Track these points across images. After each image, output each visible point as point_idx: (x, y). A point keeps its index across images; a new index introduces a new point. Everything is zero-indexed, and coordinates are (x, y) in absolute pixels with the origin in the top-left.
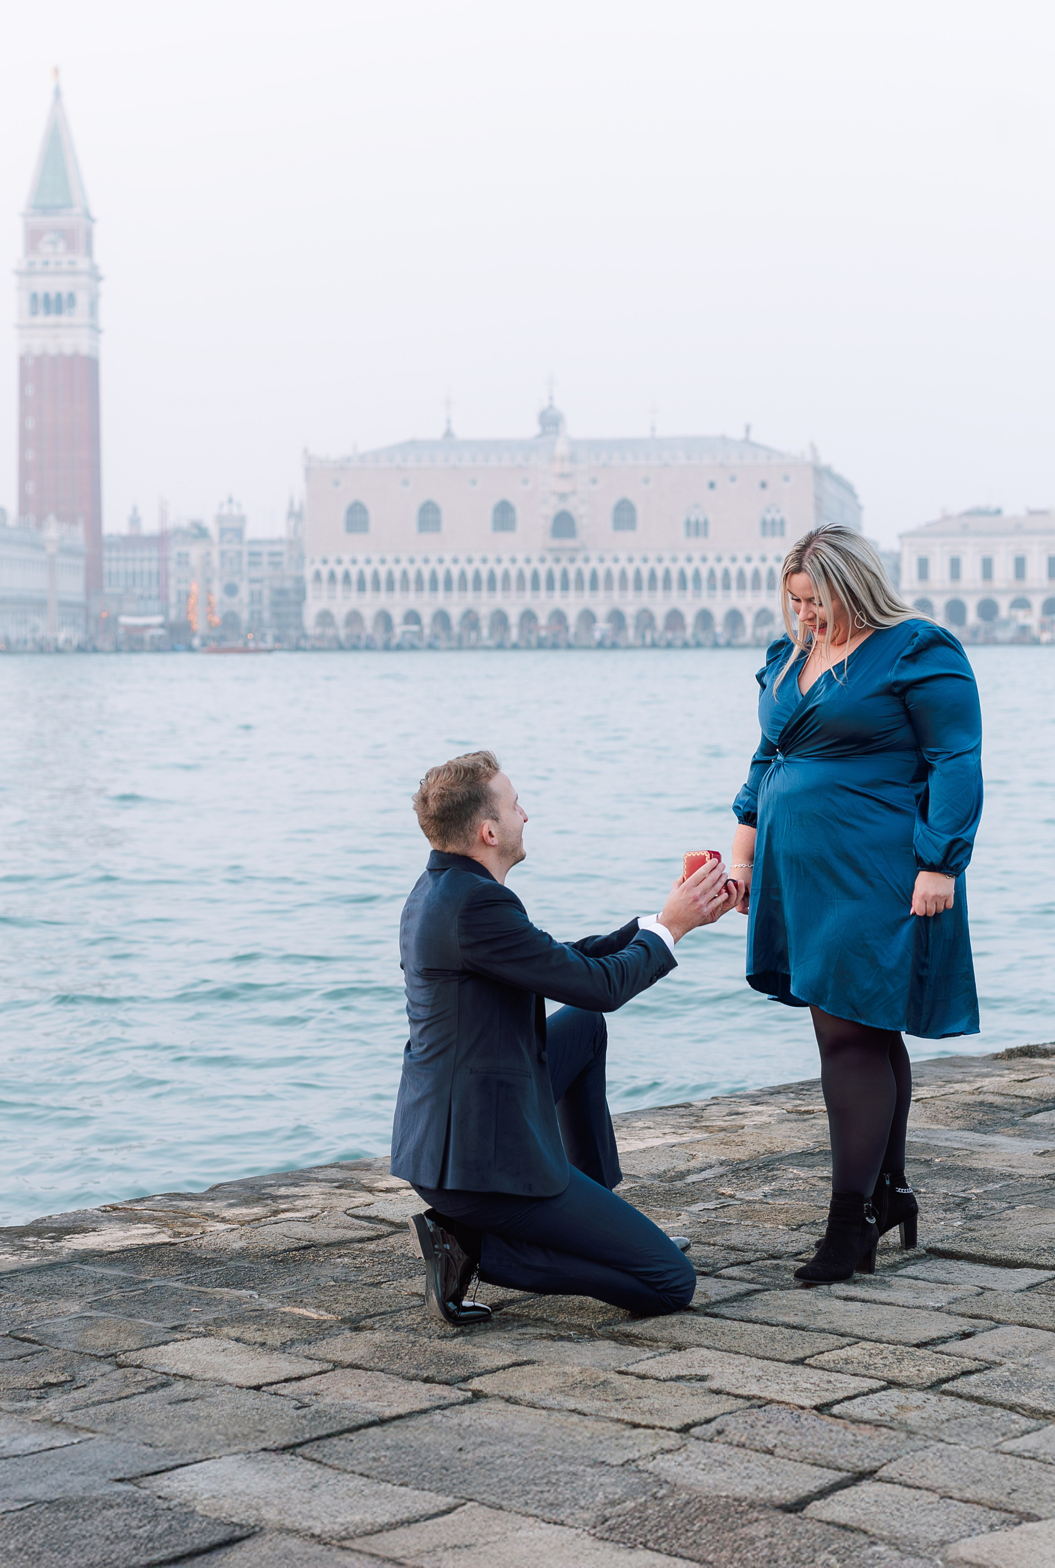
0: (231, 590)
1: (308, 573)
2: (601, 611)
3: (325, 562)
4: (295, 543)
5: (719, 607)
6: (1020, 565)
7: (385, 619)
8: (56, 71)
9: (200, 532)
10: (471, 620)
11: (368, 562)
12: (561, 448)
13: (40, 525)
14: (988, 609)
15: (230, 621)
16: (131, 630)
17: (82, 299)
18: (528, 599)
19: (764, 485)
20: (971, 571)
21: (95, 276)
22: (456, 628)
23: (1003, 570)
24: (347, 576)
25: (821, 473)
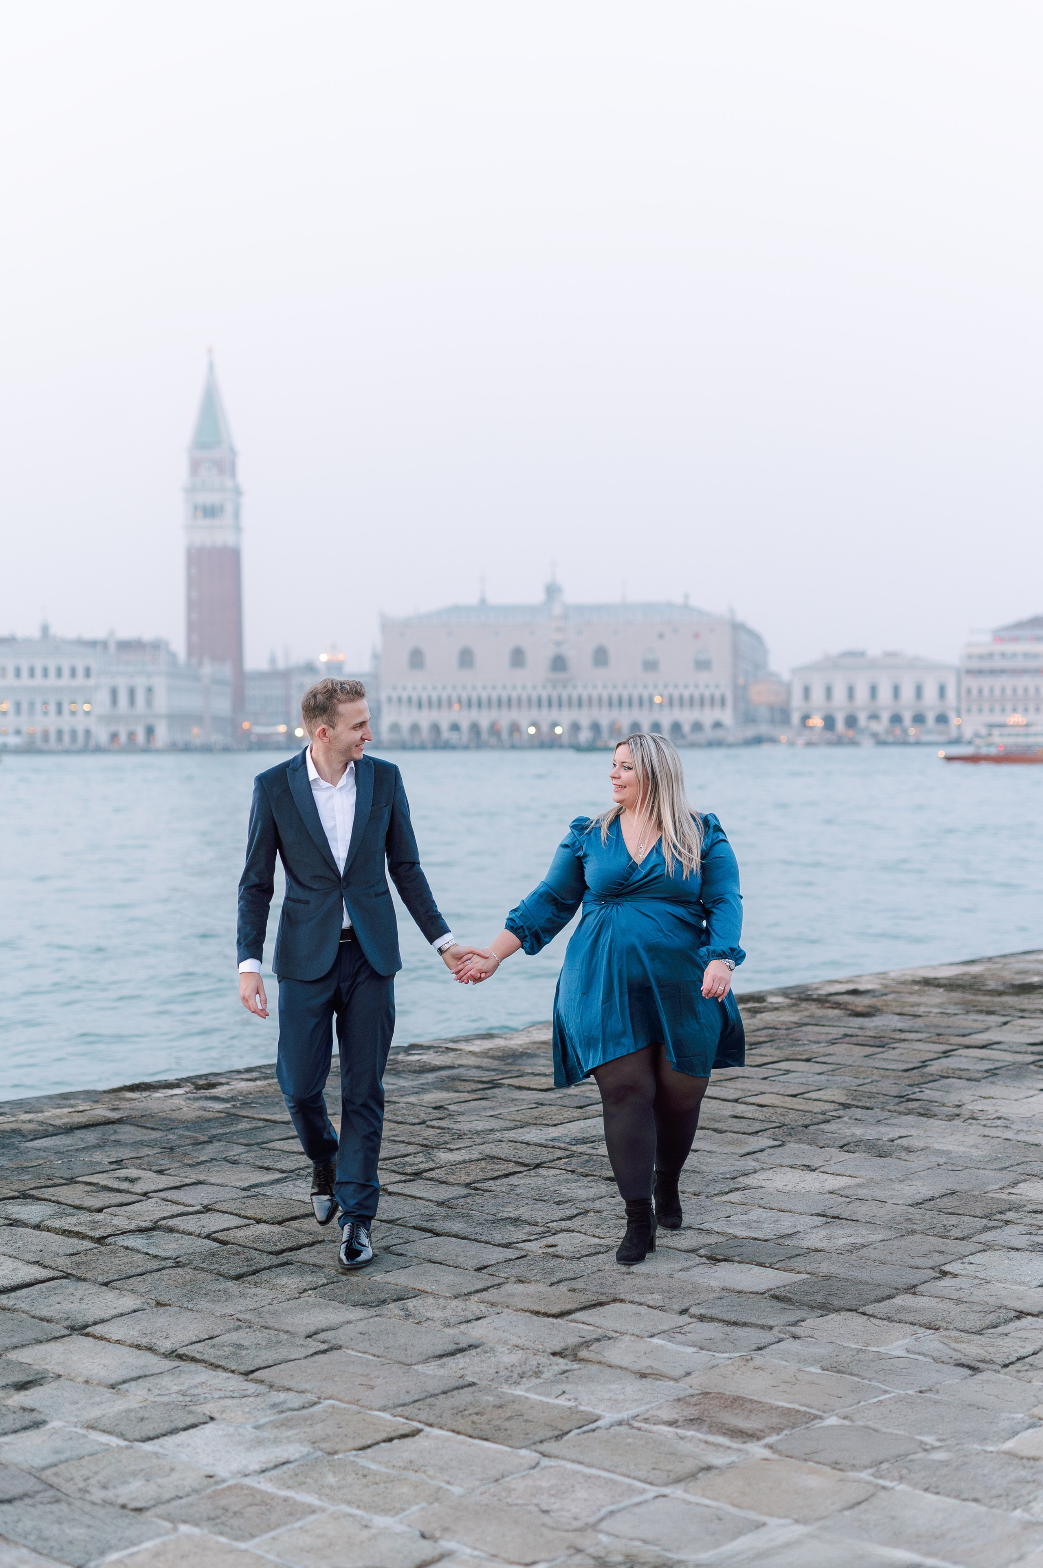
1: (383, 696)
2: (585, 722)
4: (375, 676)
5: (666, 720)
6: (873, 691)
7: (435, 728)
8: (210, 351)
9: (310, 667)
10: (494, 730)
11: (424, 688)
12: (557, 610)
13: (200, 664)
14: (851, 721)
16: (260, 736)
17: (229, 509)
18: (534, 714)
19: (697, 636)
20: (840, 695)
21: (238, 492)
22: (485, 736)
23: (862, 694)
24: (410, 700)
25: (737, 627)
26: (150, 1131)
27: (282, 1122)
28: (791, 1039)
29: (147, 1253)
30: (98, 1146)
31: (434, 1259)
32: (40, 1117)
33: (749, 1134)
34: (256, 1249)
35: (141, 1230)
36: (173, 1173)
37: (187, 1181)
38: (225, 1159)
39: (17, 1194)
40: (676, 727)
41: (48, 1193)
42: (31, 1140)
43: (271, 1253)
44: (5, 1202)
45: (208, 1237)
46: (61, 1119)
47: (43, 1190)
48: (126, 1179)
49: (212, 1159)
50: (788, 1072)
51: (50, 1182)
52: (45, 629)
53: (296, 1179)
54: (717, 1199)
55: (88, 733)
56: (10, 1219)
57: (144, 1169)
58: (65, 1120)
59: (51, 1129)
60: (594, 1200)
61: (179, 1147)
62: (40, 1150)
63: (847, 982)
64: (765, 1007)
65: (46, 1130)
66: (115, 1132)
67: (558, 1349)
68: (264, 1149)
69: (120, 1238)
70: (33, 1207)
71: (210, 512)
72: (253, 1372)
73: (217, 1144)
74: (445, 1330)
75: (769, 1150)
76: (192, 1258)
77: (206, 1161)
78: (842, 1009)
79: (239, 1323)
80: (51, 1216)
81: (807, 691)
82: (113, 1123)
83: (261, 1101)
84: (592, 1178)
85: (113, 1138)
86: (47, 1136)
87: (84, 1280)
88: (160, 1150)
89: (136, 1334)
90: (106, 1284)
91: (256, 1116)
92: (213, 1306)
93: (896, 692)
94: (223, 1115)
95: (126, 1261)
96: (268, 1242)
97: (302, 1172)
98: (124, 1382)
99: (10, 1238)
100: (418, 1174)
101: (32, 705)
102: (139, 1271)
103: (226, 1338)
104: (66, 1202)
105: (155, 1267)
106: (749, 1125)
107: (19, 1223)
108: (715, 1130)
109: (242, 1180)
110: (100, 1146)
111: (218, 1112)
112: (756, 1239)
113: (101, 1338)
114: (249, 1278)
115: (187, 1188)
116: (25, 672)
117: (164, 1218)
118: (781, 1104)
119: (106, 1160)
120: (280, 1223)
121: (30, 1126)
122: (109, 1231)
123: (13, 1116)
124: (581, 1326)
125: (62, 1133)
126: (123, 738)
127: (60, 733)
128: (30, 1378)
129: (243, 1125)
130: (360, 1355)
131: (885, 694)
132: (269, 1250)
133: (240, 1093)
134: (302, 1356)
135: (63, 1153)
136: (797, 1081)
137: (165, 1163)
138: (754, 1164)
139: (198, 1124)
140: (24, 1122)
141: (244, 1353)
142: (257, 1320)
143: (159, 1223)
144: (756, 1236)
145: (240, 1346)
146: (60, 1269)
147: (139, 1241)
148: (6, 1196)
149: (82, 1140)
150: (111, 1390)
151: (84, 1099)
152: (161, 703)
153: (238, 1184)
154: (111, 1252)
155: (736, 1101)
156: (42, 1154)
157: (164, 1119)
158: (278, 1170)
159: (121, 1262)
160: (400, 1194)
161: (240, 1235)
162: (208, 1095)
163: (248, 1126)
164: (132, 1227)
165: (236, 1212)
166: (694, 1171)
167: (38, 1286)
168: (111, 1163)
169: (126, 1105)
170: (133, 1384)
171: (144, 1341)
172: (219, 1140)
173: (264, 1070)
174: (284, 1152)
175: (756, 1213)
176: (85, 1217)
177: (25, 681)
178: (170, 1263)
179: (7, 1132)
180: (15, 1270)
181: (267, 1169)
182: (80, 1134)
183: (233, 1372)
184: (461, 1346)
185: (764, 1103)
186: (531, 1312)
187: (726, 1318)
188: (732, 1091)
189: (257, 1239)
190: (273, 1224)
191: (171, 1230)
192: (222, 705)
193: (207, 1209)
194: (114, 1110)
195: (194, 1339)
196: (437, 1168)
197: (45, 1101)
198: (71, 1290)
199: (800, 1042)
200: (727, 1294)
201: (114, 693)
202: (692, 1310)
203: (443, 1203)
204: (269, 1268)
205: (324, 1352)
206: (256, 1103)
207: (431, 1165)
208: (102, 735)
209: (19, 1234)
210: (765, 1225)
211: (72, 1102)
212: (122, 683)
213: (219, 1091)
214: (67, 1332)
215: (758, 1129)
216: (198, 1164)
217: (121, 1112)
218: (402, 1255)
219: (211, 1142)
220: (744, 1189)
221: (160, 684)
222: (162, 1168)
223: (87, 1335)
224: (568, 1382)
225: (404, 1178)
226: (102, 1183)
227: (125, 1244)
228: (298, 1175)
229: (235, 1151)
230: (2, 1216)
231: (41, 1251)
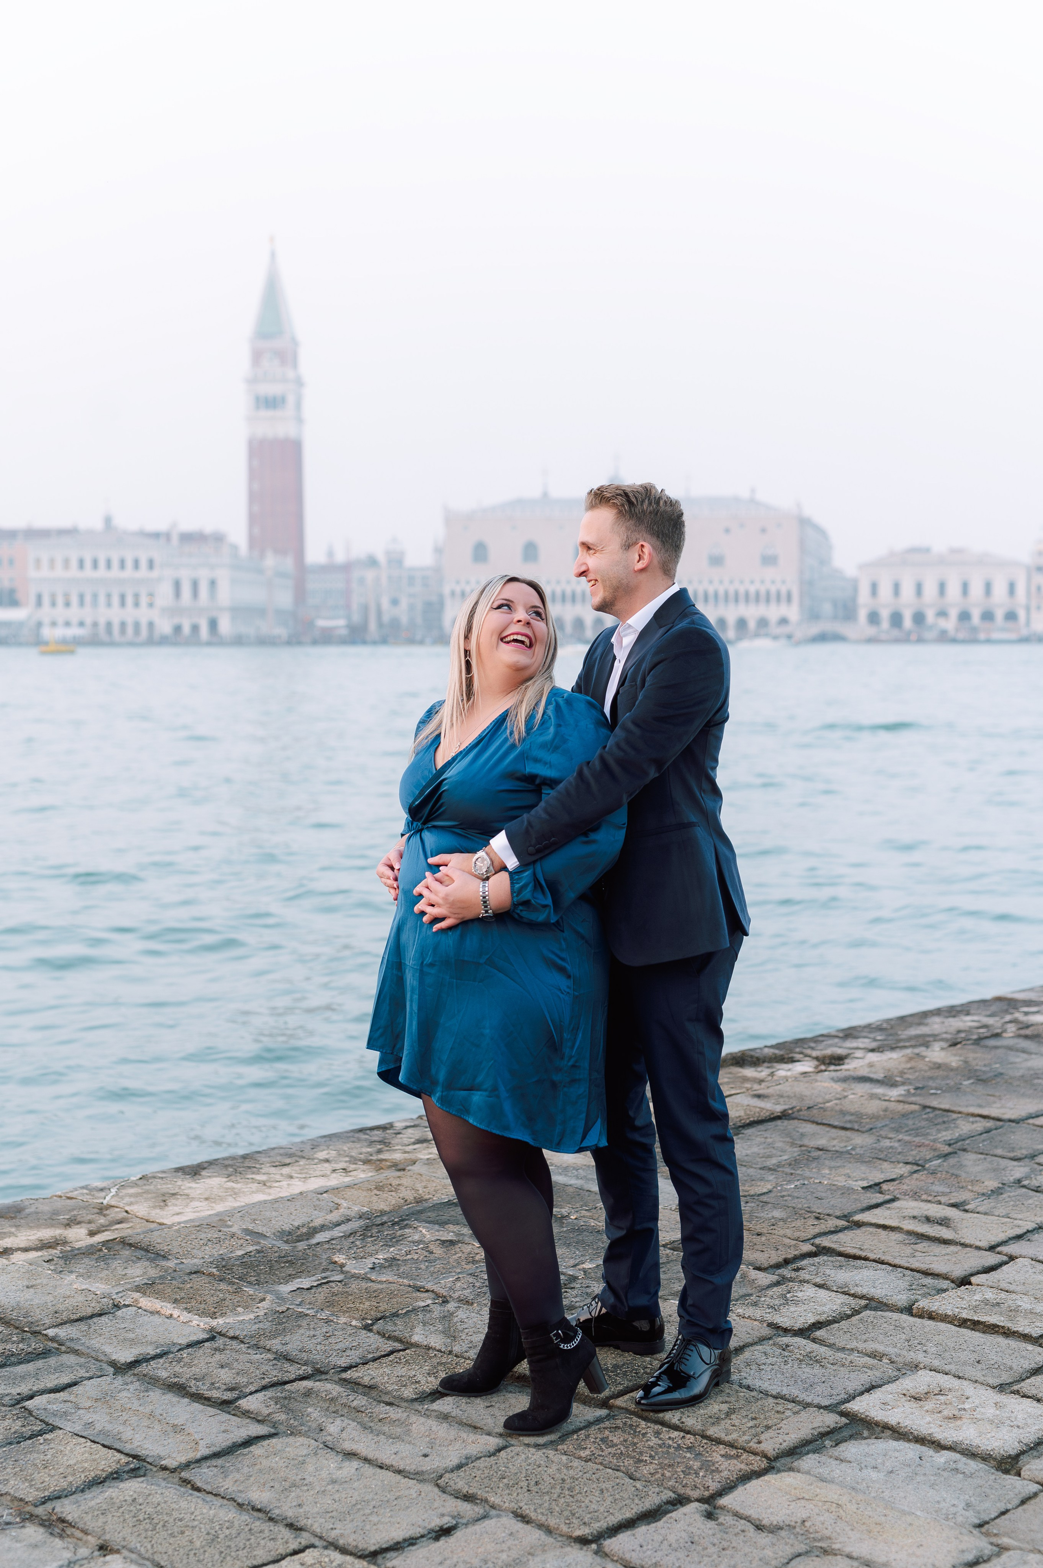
0: (395, 602)
1: (446, 590)
3: (458, 583)
4: (437, 569)
6: (942, 588)
8: (272, 239)
9: (371, 562)
13: (262, 556)
14: (919, 618)
15: (396, 623)
16: (324, 629)
17: (291, 400)
19: (764, 530)
20: (908, 591)
21: (300, 382)
23: (930, 591)
25: (804, 522)
30: (811, 1159)
36: (981, 1210)
37: (1023, 1224)
39: (808, 1247)
41: (847, 1244)
44: (809, 1261)
47: (832, 1238)
52: (109, 521)
55: (152, 625)
56: (857, 1296)
66: (802, 1134)
71: (271, 403)
81: (874, 589)
82: (779, 1118)
83: (933, 1084)
93: (965, 588)
94: (913, 1107)
101: (95, 596)
104: (897, 1262)
107: (876, 1304)
111: (901, 1102)
116: (88, 564)
119: (855, 1184)
126: (186, 631)
127: (123, 625)
131: (953, 591)
137: (943, 1190)
148: (799, 1251)
152: (225, 595)
162: (849, 1073)
168: (868, 1189)
177: (88, 572)
192: (285, 598)
194: (759, 1096)
201: (177, 585)
206: (932, 1088)
208: (166, 627)
212: (185, 576)
221: (223, 577)
222: (953, 1199)
230: (835, 1289)
231: (978, 1362)
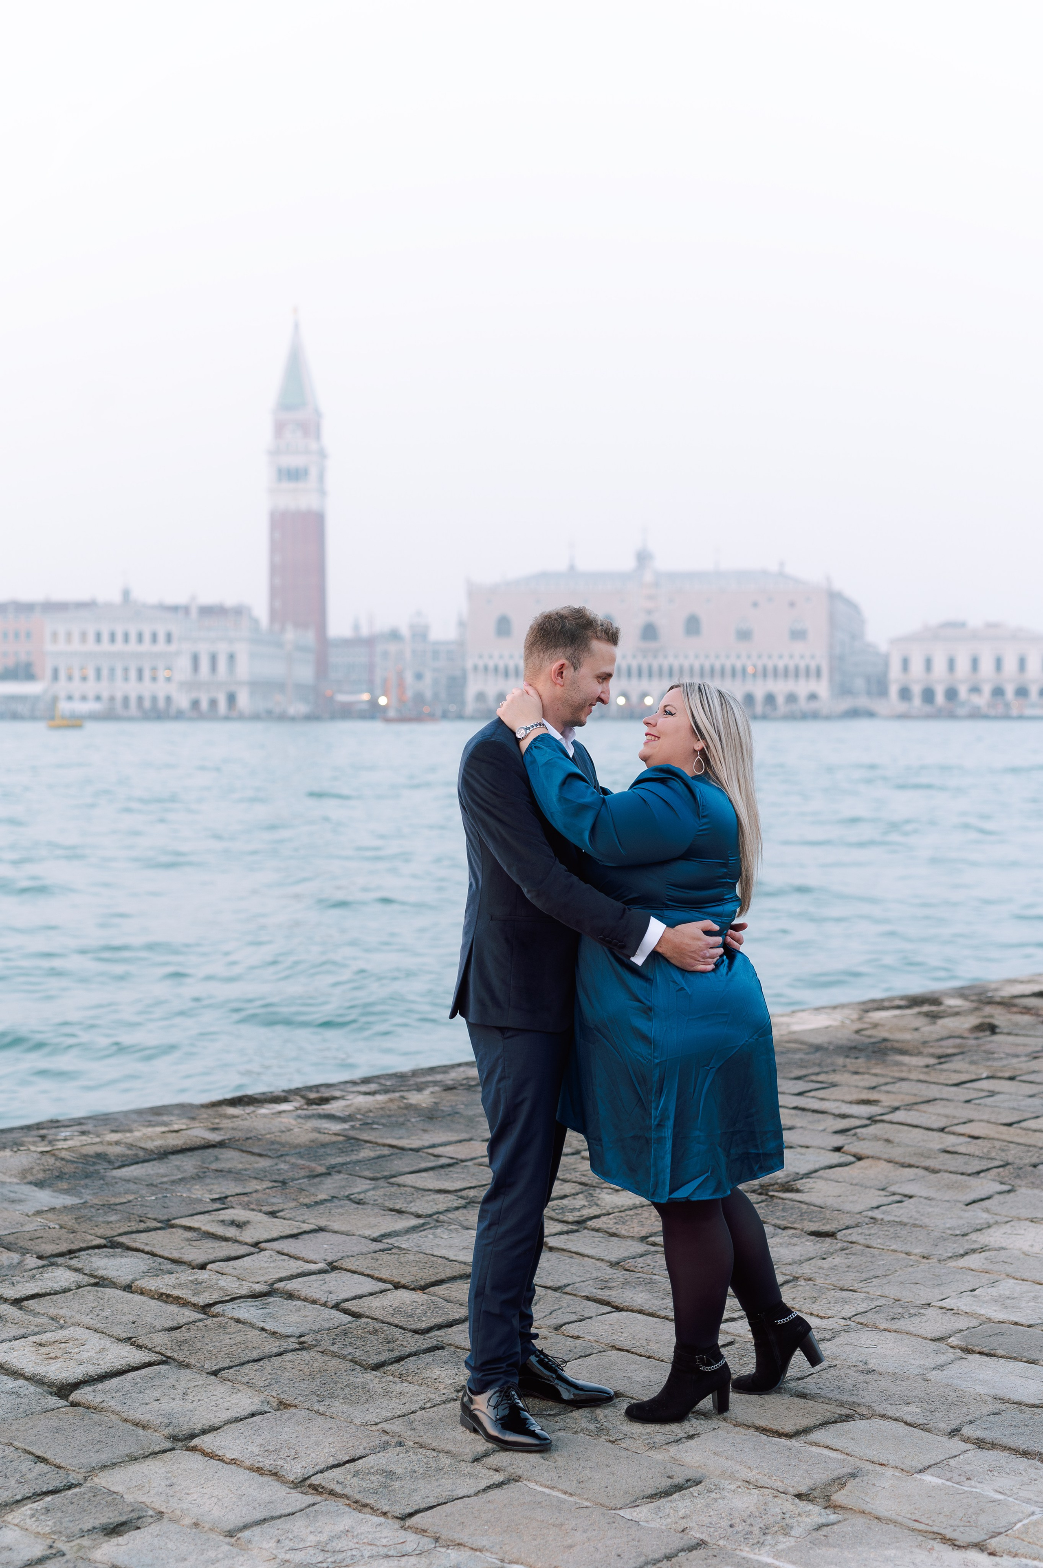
0: (419, 676)
1: (469, 665)
3: (481, 657)
4: (461, 644)
5: (759, 691)
6: (975, 663)
8: (295, 310)
9: (394, 636)
12: (648, 577)
13: (283, 630)
14: (951, 694)
15: (419, 698)
16: (344, 704)
17: (313, 472)
19: (792, 604)
20: (940, 666)
21: (322, 454)
23: (963, 666)
24: (496, 669)
25: (834, 596)
26: (258, 1159)
27: (411, 1149)
28: (985, 1052)
29: (263, 1329)
30: (198, 1177)
31: (619, 1345)
32: (128, 1137)
33: (969, 1175)
34: (397, 1326)
35: (254, 1296)
36: (288, 1216)
37: (306, 1227)
38: (348, 1198)
39: (102, 1242)
40: (770, 699)
41: (140, 1240)
42: (119, 1167)
43: (416, 1332)
44: (90, 1252)
45: (336, 1306)
46: (153, 1140)
47: (134, 1236)
48: (233, 1223)
49: (333, 1197)
50: (992, 1094)
51: (142, 1226)
52: (126, 594)
53: (436, 1227)
54: (952, 1264)
55: (168, 699)
56: (95, 1277)
57: (253, 1210)
58: (158, 1143)
59: (141, 1154)
60: (801, 1262)
61: (293, 1180)
62: (129, 1181)
63: (1029, 982)
64: (944, 1011)
65: (136, 1155)
66: (217, 1159)
67: (803, 1489)
68: (393, 1184)
69: (229, 1306)
70: (124, 1260)
71: (293, 475)
72: (411, 1515)
73: (337, 1177)
74: (650, 1453)
75: (997, 1196)
76: (319, 1337)
77: (325, 1200)
78: (1032, 1015)
79: (385, 1438)
80: (146, 1273)
81: (905, 664)
82: (214, 1146)
83: (383, 1121)
84: (792, 1231)
85: (214, 1166)
86: (137, 1163)
87: (188, 1366)
88: (271, 1185)
89: (256, 1450)
90: (215, 1373)
91: (380, 1141)
92: (351, 1410)
93: (999, 664)
94: (341, 1138)
95: (238, 1339)
96: (411, 1316)
97: (442, 1217)
98: (246, 1527)
99: (96, 1304)
100: (581, 1223)
101: (112, 670)
102: (255, 1355)
103: (370, 1460)
104: (161, 1253)
105: (275, 1350)
106: (966, 1163)
107: (106, 1282)
108: (926, 1169)
109: (371, 1227)
110: (200, 1177)
111: (335, 1134)
112: (1016, 1324)
113: (211, 1456)
114: (391, 1368)
115: (305, 1236)
116: (105, 637)
117: (281, 1280)
118: (996, 1136)
119: (207, 1197)
120: (423, 1289)
121: (118, 1150)
122: (215, 1297)
123: (98, 1136)
124: (826, 1452)
125: (154, 1159)
126: (204, 705)
127: (140, 699)
128: (123, 1519)
129: (366, 1153)
130: (547, 1491)
131: (987, 667)
132: (414, 1327)
133: (359, 1110)
134: (472, 1491)
135: (156, 1186)
136: (1006, 1104)
137: (277, 1201)
138: (985, 1215)
139: (313, 1150)
140: (110, 1144)
141: (397, 1485)
142: (409, 1433)
143: (276, 1286)
144: (1016, 1319)
145: (390, 1474)
146: (157, 1349)
147: (253, 1311)
148: (90, 1244)
149: (178, 1168)
150: (228, 1539)
151: (178, 1115)
152: (243, 669)
153: (367, 1233)
154: (220, 1326)
155: (942, 1130)
156: (132, 1186)
157: (273, 1143)
158: (412, 1214)
159: (233, 1342)
160: (563, 1250)
161: (376, 1306)
162: (321, 1112)
163: (372, 1154)
164: (243, 1292)
165: (368, 1272)
166: (915, 1225)
167: (131, 1375)
168: (213, 1200)
169: (226, 1123)
170: (257, 1530)
171: (267, 1463)
172: (339, 1172)
173: (383, 1081)
174: (418, 1189)
175: (1007, 1287)
176: (186, 1275)
177: (106, 646)
178: (292, 1343)
179: (91, 1157)
180: (102, 1350)
181: (400, 1212)
182: (176, 1160)
183: (385, 1514)
184: (676, 1481)
185: (976, 1133)
186: (757, 1428)
187: (1012, 1445)
188: (934, 1118)
189: (397, 1311)
190: (413, 1289)
191: (290, 1296)
192: (305, 673)
193: (332, 1267)
194: (214, 1129)
195: (331, 1461)
196: (604, 1215)
197: (134, 1117)
198: (172, 1381)
199: (996, 1056)
200: (1003, 1407)
201: (195, 659)
202: (967, 1431)
203: (618, 1263)
204: (415, 1354)
205: (500, 1485)
206: (378, 1124)
207: (595, 1211)
208: (183, 701)
209: (106, 1297)
210: (1023, 1304)
211: (165, 1118)
212: (204, 650)
213: (332, 1108)
214: (168, 1445)
215: (978, 1168)
216: (316, 1203)
217: (222, 1133)
218: (578, 1337)
219: (329, 1174)
220: (982, 1250)
221: (242, 651)
222: (275, 1208)
223: (194, 1449)
224: (829, 1545)
225: (565, 1228)
226: (204, 1228)
227: (236, 1314)
228: (437, 1221)
229: (360, 1186)
230: (86, 1272)
231: (134, 1323)
